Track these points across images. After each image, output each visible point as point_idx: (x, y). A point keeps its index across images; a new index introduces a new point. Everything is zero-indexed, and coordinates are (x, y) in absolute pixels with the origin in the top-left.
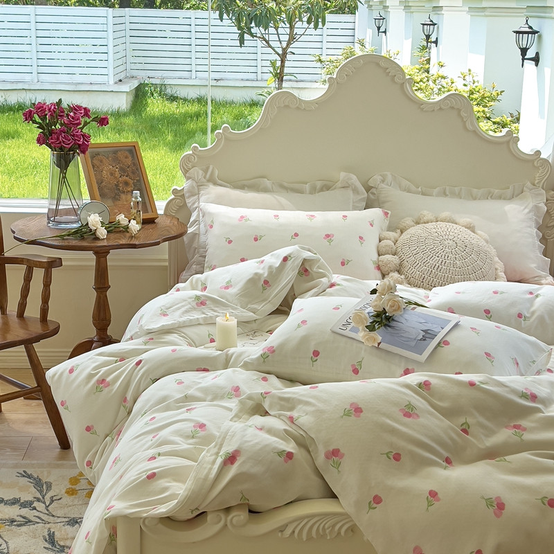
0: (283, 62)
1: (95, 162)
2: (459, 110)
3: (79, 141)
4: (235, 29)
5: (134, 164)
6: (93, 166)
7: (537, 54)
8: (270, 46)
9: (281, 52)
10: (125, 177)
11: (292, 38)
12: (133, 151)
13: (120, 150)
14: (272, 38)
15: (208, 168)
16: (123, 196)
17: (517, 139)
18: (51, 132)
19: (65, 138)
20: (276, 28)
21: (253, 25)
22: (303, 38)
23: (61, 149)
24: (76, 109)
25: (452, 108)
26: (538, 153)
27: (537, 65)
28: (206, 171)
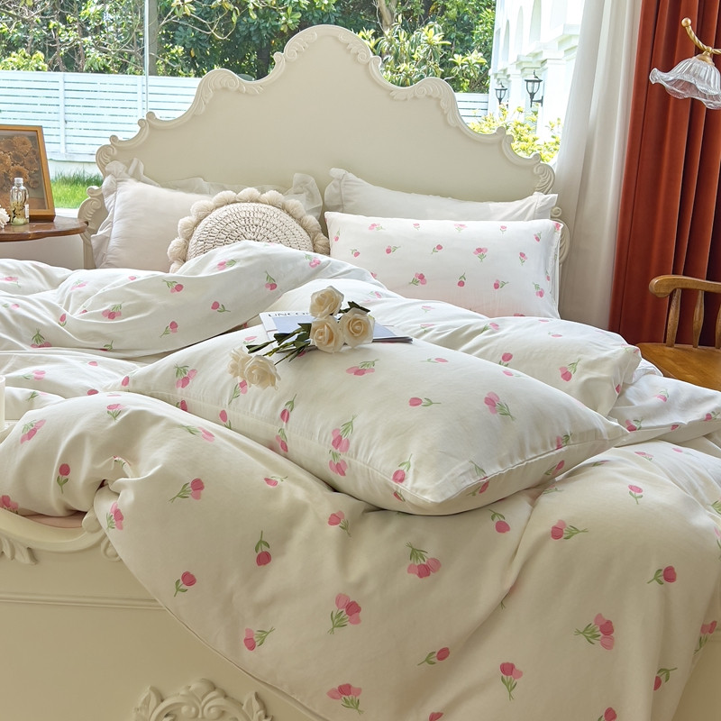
2: (438, 100)
5: (34, 152)
10: (18, 166)
12: (33, 136)
13: (18, 135)
15: (132, 161)
25: (430, 97)
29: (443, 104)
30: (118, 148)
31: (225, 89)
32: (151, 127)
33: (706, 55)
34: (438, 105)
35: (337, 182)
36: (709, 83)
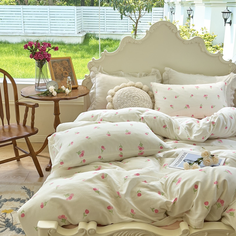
0: (137, 25)
1: (54, 65)
3: (46, 57)
4: (119, 13)
6: (53, 67)
7: (231, 21)
8: (132, 20)
9: (136, 22)
10: (65, 71)
11: (140, 17)
12: (69, 60)
13: (64, 60)
14: (133, 16)
15: (99, 66)
16: (65, 78)
17: (223, 55)
18: (35, 53)
19: (40, 55)
20: (135, 13)
21: (126, 12)
22: (144, 16)
23: (39, 60)
24: (44, 44)
25: (196, 43)
26: (231, 60)
27: (230, 25)
28: (98, 68)
29: (201, 45)
30: (95, 63)
34: (199, 45)
35: (167, 72)
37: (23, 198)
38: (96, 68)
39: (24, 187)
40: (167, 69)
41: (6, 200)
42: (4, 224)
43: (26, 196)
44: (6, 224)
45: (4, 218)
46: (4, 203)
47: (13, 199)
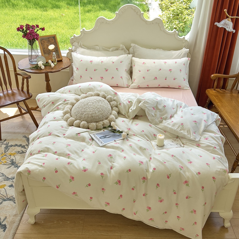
3: (35, 37)
5: (55, 42)
6: (41, 43)
12: (54, 37)
13: (50, 38)
15: (79, 42)
18: (26, 34)
19: (30, 36)
29: (160, 25)
30: (76, 39)
31: (103, 22)
32: (84, 33)
33: (229, 19)
34: (159, 25)
35: (133, 47)
36: (230, 28)
37: (24, 144)
38: (77, 43)
39: (25, 136)
40: (132, 45)
41: (12, 146)
42: (10, 162)
43: (26, 143)
44: (12, 163)
45: (10, 159)
46: (10, 148)
47: (16, 145)
